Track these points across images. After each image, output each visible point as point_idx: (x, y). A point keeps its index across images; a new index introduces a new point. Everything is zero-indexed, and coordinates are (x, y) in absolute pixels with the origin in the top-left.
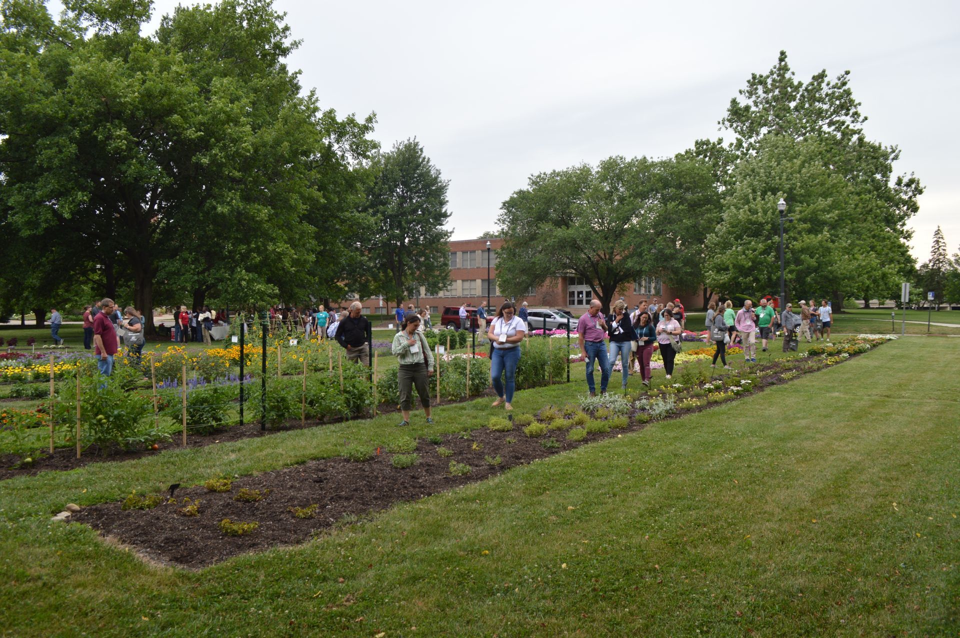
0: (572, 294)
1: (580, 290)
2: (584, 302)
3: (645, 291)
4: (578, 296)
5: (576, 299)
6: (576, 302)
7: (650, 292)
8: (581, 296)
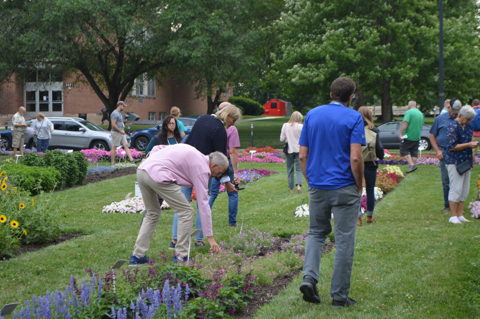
0: (31, 95)
1: (42, 90)
2: (51, 107)
3: (137, 93)
4: (41, 99)
5: (37, 102)
6: (37, 107)
7: (141, 93)
8: (45, 98)
